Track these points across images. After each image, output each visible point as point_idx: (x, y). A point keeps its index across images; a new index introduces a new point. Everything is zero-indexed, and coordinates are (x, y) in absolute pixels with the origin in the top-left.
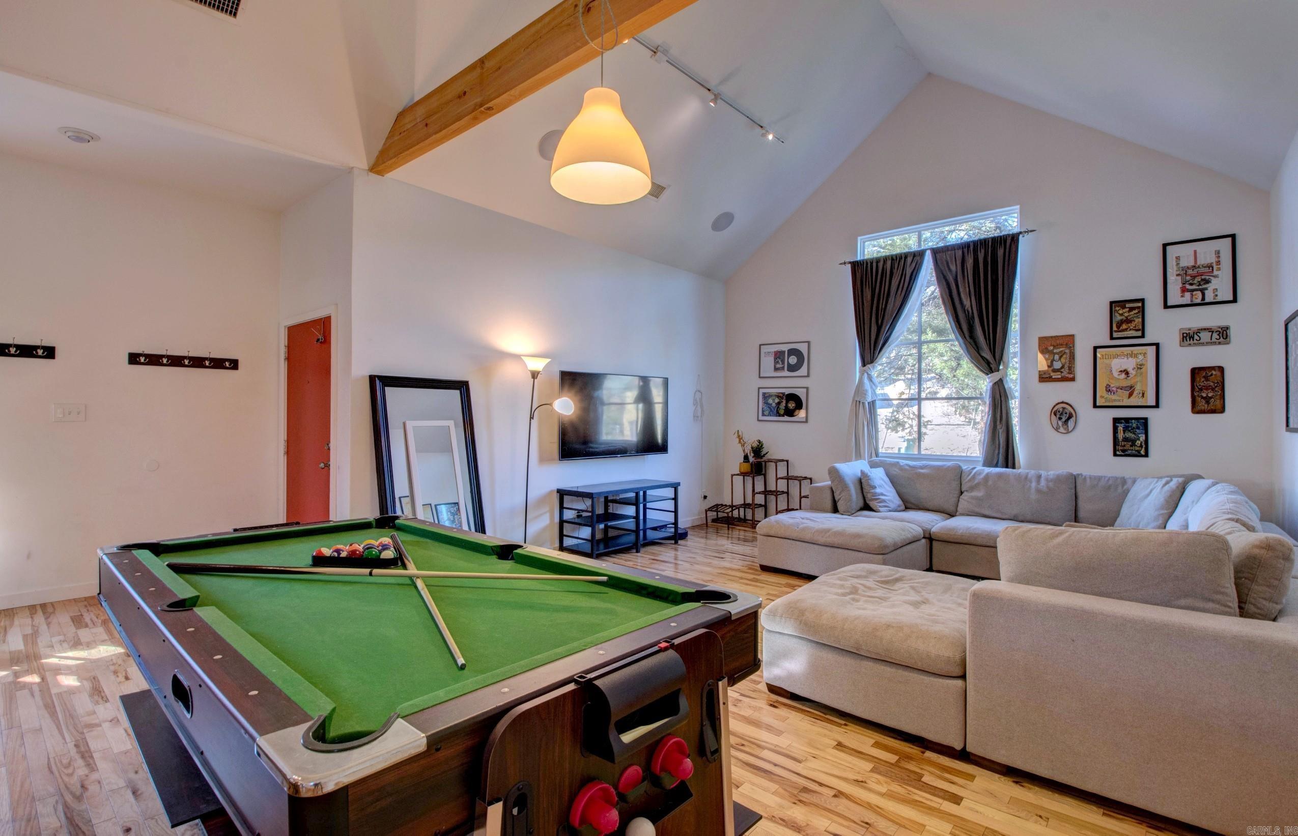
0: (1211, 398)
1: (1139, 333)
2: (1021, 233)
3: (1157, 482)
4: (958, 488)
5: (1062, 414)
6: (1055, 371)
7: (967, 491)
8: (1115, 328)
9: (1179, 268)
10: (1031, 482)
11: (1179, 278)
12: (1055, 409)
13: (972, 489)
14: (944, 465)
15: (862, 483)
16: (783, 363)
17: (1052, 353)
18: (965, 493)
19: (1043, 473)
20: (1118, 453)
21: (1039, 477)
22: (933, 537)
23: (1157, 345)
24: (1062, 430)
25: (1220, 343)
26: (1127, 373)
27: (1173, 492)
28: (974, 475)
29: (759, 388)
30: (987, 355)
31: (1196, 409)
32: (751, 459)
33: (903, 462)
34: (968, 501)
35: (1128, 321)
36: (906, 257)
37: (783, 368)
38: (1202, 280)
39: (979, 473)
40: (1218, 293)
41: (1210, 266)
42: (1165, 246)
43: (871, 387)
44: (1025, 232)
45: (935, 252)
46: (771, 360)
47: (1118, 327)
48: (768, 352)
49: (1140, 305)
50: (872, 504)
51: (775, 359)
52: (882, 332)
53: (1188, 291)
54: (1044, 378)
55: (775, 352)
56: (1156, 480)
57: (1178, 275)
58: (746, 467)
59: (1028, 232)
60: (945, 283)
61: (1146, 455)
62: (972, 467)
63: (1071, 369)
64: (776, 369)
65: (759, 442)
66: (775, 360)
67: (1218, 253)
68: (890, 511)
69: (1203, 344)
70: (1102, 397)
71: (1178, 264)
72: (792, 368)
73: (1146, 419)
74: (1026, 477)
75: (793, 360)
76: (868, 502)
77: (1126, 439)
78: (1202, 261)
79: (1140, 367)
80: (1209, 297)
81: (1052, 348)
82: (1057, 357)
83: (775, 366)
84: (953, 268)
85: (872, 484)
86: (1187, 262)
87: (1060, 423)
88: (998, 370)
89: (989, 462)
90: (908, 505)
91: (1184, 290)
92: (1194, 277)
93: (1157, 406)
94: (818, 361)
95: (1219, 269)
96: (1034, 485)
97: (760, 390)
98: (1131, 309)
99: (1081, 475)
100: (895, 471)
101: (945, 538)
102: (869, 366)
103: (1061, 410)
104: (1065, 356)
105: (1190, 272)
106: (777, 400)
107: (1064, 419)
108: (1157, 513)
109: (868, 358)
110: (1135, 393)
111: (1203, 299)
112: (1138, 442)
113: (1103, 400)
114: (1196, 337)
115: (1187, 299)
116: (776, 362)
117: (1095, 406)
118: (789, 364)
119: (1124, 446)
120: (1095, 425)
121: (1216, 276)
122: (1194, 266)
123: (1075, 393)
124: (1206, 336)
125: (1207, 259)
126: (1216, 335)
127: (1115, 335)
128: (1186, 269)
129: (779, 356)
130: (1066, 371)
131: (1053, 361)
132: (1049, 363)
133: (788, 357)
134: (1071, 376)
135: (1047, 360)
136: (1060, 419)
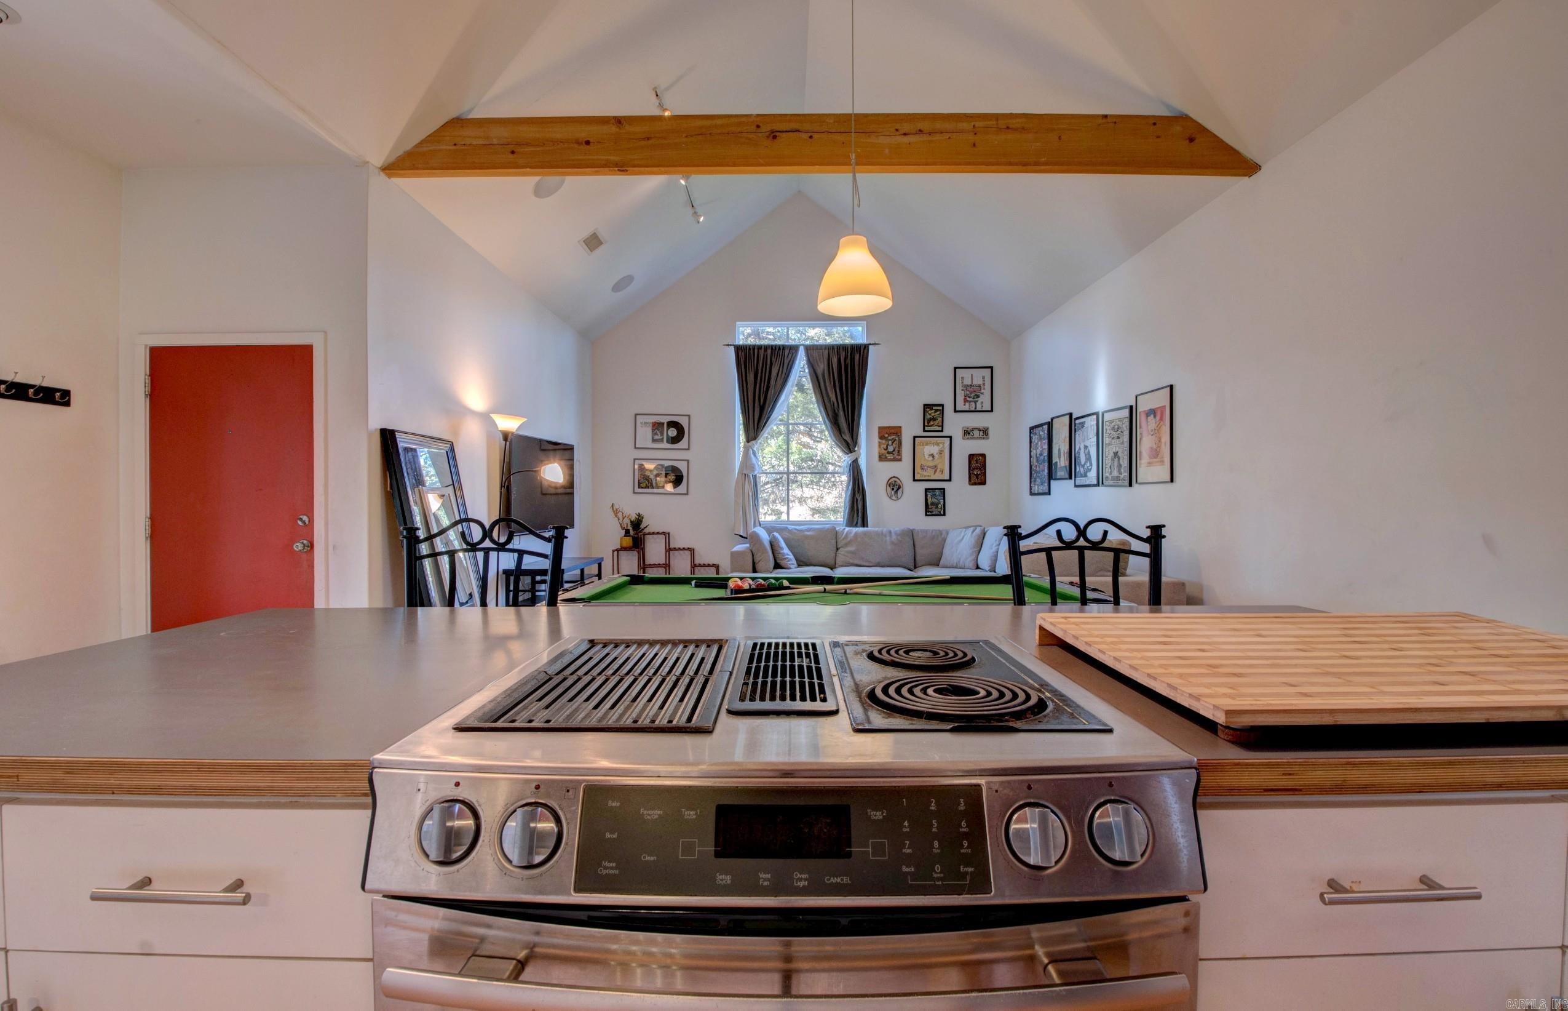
0: (979, 475)
1: (940, 429)
3: (966, 531)
4: (835, 545)
5: (894, 486)
7: (842, 547)
8: (926, 424)
9: (962, 385)
10: (881, 536)
11: (963, 392)
12: (890, 482)
13: (846, 545)
14: (824, 528)
15: (772, 546)
16: (662, 434)
18: (841, 549)
20: (928, 514)
21: (885, 532)
23: (950, 437)
24: (894, 498)
25: (984, 438)
26: (933, 457)
28: (848, 534)
29: (633, 459)
30: (848, 438)
31: (972, 482)
32: (632, 533)
33: (791, 527)
34: (847, 555)
35: (934, 419)
36: (784, 349)
37: (662, 440)
38: (976, 395)
39: (845, 533)
40: (984, 405)
41: (980, 386)
42: (955, 369)
43: (755, 463)
45: (809, 349)
46: (648, 431)
47: (928, 423)
49: (941, 408)
50: (782, 563)
51: (653, 430)
52: (765, 412)
53: (967, 401)
54: (882, 458)
55: (652, 423)
56: (964, 529)
57: (962, 390)
58: (628, 541)
59: (873, 345)
60: (815, 375)
61: (944, 515)
62: (840, 529)
64: (654, 441)
65: (639, 515)
66: (653, 432)
67: (984, 377)
69: (975, 438)
70: (918, 473)
71: (962, 382)
73: (944, 489)
75: (673, 432)
76: (778, 562)
77: (932, 504)
78: (974, 382)
79: (941, 452)
80: (979, 408)
81: (887, 436)
82: (890, 442)
83: (653, 438)
84: (821, 365)
85: (775, 543)
86: (968, 382)
87: (893, 492)
88: (855, 451)
89: (851, 522)
90: (801, 563)
91: (965, 401)
92: (970, 393)
93: (950, 480)
94: (696, 433)
95: (984, 389)
96: (888, 538)
97: (636, 461)
98: (936, 411)
99: (912, 530)
100: (786, 535)
102: (754, 442)
103: (893, 483)
105: (968, 389)
106: (655, 472)
107: (895, 490)
108: (971, 551)
109: (752, 434)
110: (938, 470)
111: (976, 408)
112: (940, 505)
113: (919, 475)
114: (971, 433)
115: (967, 408)
116: (654, 434)
117: (914, 480)
119: (932, 509)
120: (914, 494)
121: (982, 394)
122: (971, 385)
123: (902, 470)
124: (976, 433)
125: (977, 381)
126: (981, 432)
127: (927, 429)
128: (965, 388)
129: (657, 426)
130: (896, 453)
131: (888, 445)
132: (885, 446)
133: (667, 430)
134: (900, 457)
135: (884, 444)
136: (893, 489)
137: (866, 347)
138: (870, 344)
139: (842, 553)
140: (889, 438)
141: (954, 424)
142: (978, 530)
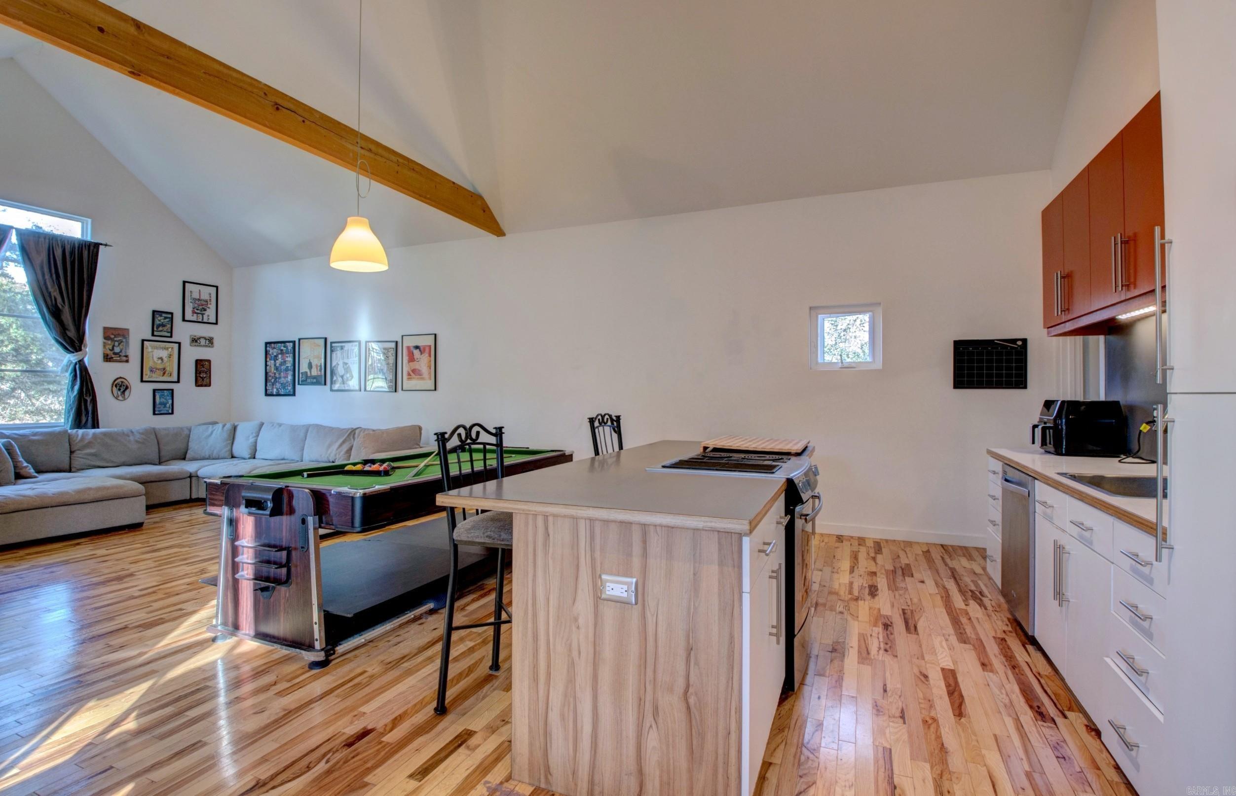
0: (205, 377)
1: (169, 335)
3: (211, 427)
5: (121, 386)
6: (115, 354)
8: (155, 329)
9: (191, 298)
11: (191, 304)
12: (116, 382)
14: (55, 431)
17: (112, 340)
18: (77, 453)
20: (156, 413)
23: (179, 344)
24: (120, 398)
25: (209, 347)
26: (162, 360)
30: (72, 338)
31: (198, 385)
34: (83, 458)
35: (163, 325)
38: (202, 308)
40: (210, 317)
41: (206, 301)
42: (184, 282)
45: (22, 233)
47: (157, 328)
49: (170, 316)
53: (195, 313)
54: (107, 358)
57: (190, 302)
59: (105, 245)
61: (172, 413)
63: (125, 354)
67: (210, 294)
69: (201, 346)
70: (146, 375)
71: (190, 296)
73: (172, 390)
77: (161, 403)
78: (202, 297)
79: (170, 356)
80: (205, 320)
82: (116, 344)
86: (196, 295)
87: (119, 393)
88: (80, 351)
89: (78, 423)
91: (194, 312)
92: (198, 306)
93: (178, 381)
95: (210, 304)
103: (119, 383)
104: (122, 344)
105: (196, 302)
107: (122, 390)
110: (167, 373)
111: (203, 320)
112: (168, 405)
113: (147, 377)
114: (198, 341)
115: (194, 318)
117: (142, 381)
119: (160, 408)
120: (141, 394)
121: (209, 308)
122: (199, 299)
123: (130, 371)
124: (203, 342)
125: (205, 296)
126: (207, 341)
127: (156, 333)
128: (195, 300)
130: (122, 354)
131: (114, 346)
132: (111, 347)
134: (126, 359)
135: (110, 345)
136: (119, 390)
137: (97, 245)
138: (101, 244)
139: (80, 456)
140: (115, 339)
141: (183, 332)
142: (229, 426)
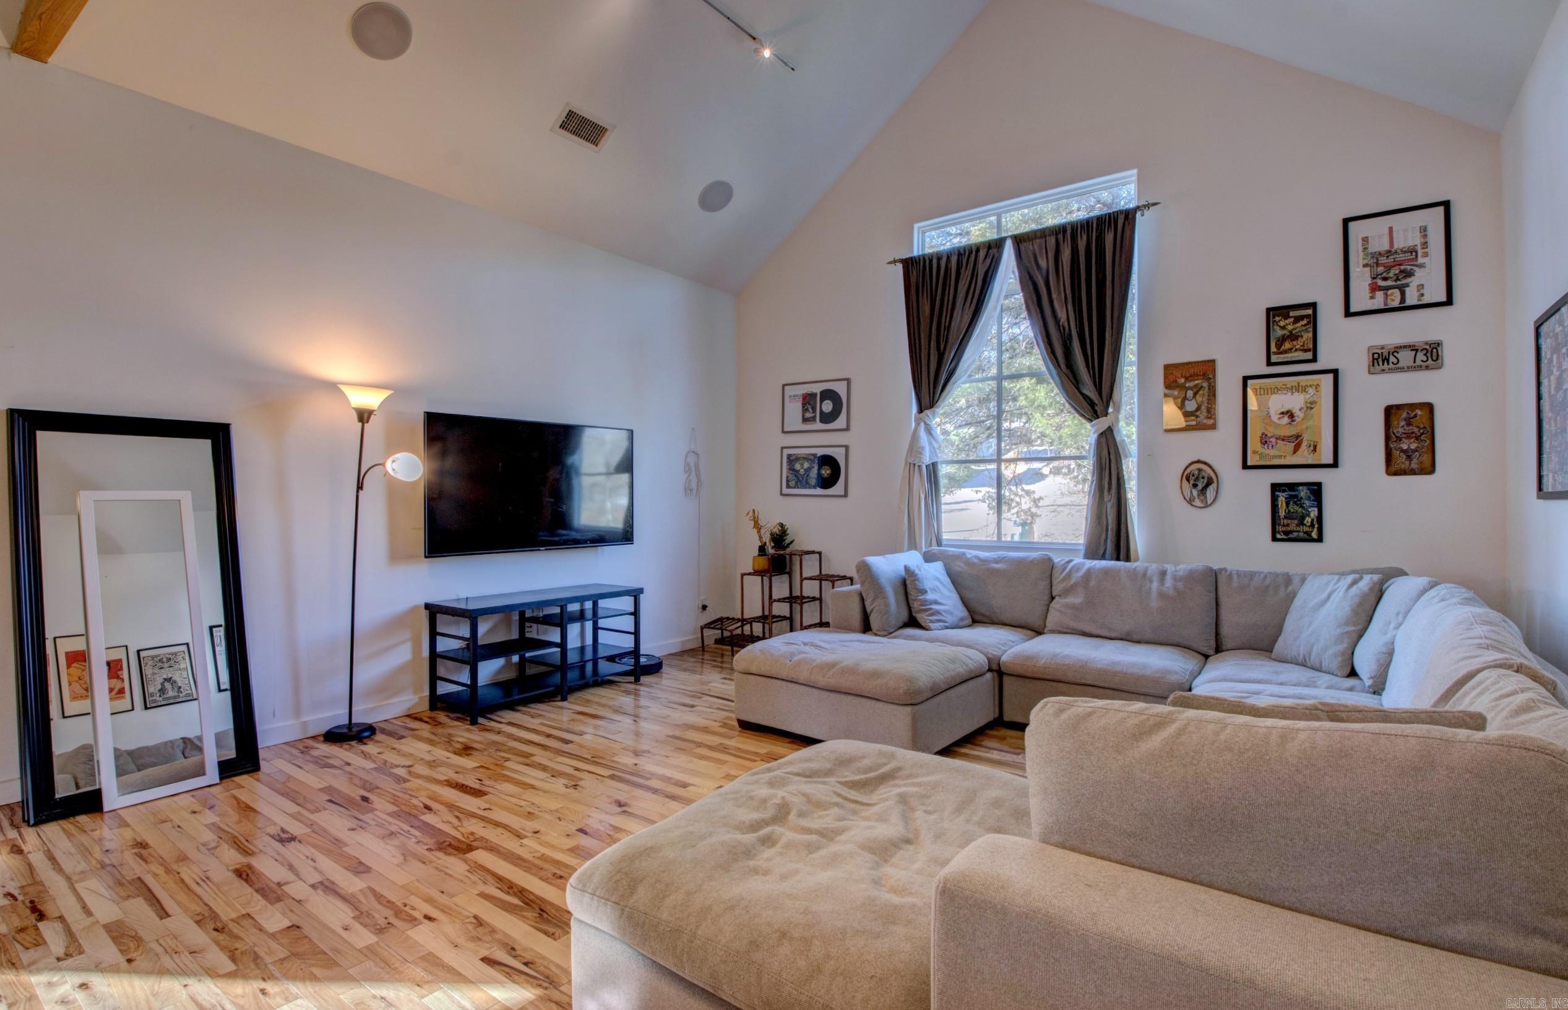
0: (1417, 450)
1: (1309, 356)
2: (1138, 208)
3: (1339, 580)
4: (1047, 592)
5: (1197, 479)
6: (1188, 415)
7: (1059, 596)
8: (1273, 349)
9: (1366, 255)
10: (1151, 582)
11: (1368, 269)
12: (1188, 472)
13: (1067, 592)
14: (1029, 557)
15: (907, 585)
16: (814, 410)
17: (1183, 387)
18: (1057, 599)
19: (1170, 568)
20: (1278, 536)
21: (1163, 573)
22: (1003, 669)
23: (1335, 372)
24: (1197, 503)
25: (1427, 368)
26: (1291, 416)
27: (1364, 597)
28: (1070, 571)
29: (782, 448)
30: (1090, 391)
31: (1392, 468)
32: (771, 551)
33: (971, 553)
34: (1060, 611)
35: (1293, 337)
36: (978, 250)
37: (813, 419)
38: (1401, 272)
39: (1077, 568)
40: (1425, 291)
41: (1412, 251)
42: (1346, 222)
43: (930, 443)
44: (1145, 206)
45: (1019, 240)
46: (798, 405)
47: (1279, 346)
48: (794, 396)
49: (1310, 312)
50: (921, 618)
51: (804, 405)
52: (946, 363)
53: (1380, 288)
54: (1173, 426)
55: (803, 395)
56: (1336, 577)
57: (1365, 266)
58: (763, 563)
59: (1148, 206)
60: (1031, 287)
61: (1320, 539)
62: (1067, 559)
63: (1211, 413)
64: (805, 420)
65: (782, 525)
66: (803, 407)
67: (1424, 230)
68: (947, 628)
69: (1402, 370)
70: (1255, 452)
71: (1365, 249)
72: (827, 418)
73: (1319, 485)
74: (1145, 575)
75: (828, 406)
76: (914, 615)
78: (1399, 244)
79: (1310, 406)
80: (1411, 299)
81: (1183, 380)
82: (1190, 393)
83: (803, 416)
84: (1043, 263)
85: (920, 586)
86: (1380, 244)
87: (1195, 493)
88: (1106, 414)
89: (1093, 552)
90: (976, 618)
91: (1374, 288)
92: (1388, 268)
93: (1335, 464)
94: (859, 405)
95: (1426, 255)
96: (1155, 585)
97: (784, 450)
98: (1298, 319)
99: (1225, 570)
100: (959, 566)
101: (1021, 672)
102: (927, 412)
103: (1196, 472)
104: (1201, 392)
105: (1383, 260)
106: (806, 465)
107: (1200, 487)
109: (926, 401)
110: (1303, 445)
111: (1403, 300)
112: (1308, 520)
113: (1257, 457)
114: (1392, 359)
115: (1378, 302)
116: (805, 410)
117: (1245, 466)
118: (821, 411)
119: (1288, 525)
120: (1243, 494)
122: (1389, 252)
123: (1218, 447)
124: (1405, 357)
125: (1408, 240)
126: (1421, 354)
127: (1274, 359)
128: (1375, 260)
129: (808, 400)
130: (1203, 414)
131: (1185, 400)
132: (1177, 403)
133: (821, 402)
134: (1211, 422)
135: (1176, 399)
136: (1195, 486)
138: (1141, 208)
141: (1345, 342)
